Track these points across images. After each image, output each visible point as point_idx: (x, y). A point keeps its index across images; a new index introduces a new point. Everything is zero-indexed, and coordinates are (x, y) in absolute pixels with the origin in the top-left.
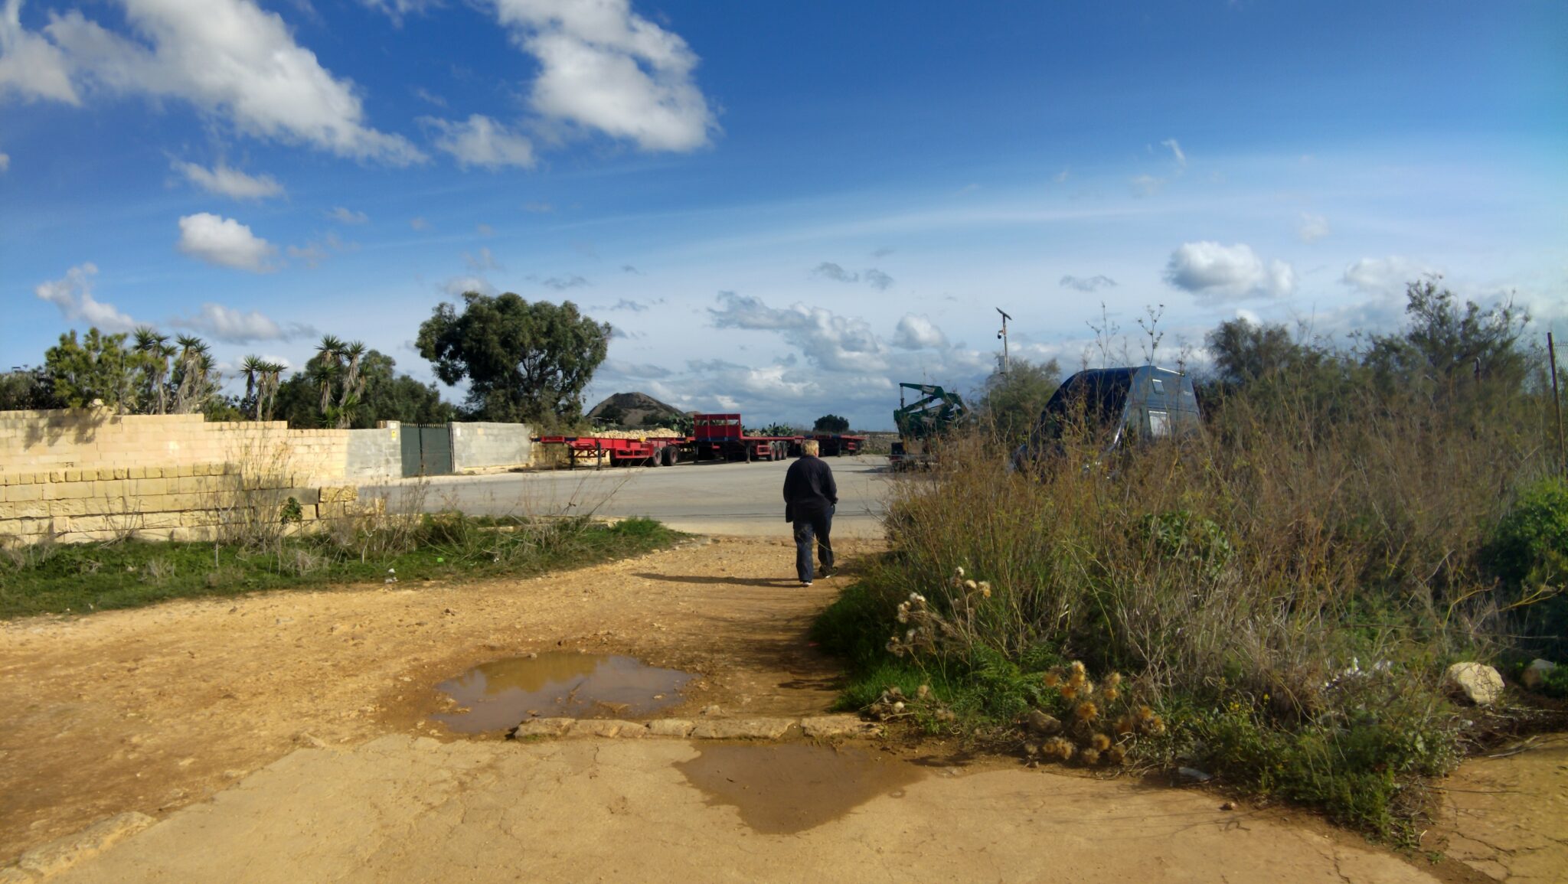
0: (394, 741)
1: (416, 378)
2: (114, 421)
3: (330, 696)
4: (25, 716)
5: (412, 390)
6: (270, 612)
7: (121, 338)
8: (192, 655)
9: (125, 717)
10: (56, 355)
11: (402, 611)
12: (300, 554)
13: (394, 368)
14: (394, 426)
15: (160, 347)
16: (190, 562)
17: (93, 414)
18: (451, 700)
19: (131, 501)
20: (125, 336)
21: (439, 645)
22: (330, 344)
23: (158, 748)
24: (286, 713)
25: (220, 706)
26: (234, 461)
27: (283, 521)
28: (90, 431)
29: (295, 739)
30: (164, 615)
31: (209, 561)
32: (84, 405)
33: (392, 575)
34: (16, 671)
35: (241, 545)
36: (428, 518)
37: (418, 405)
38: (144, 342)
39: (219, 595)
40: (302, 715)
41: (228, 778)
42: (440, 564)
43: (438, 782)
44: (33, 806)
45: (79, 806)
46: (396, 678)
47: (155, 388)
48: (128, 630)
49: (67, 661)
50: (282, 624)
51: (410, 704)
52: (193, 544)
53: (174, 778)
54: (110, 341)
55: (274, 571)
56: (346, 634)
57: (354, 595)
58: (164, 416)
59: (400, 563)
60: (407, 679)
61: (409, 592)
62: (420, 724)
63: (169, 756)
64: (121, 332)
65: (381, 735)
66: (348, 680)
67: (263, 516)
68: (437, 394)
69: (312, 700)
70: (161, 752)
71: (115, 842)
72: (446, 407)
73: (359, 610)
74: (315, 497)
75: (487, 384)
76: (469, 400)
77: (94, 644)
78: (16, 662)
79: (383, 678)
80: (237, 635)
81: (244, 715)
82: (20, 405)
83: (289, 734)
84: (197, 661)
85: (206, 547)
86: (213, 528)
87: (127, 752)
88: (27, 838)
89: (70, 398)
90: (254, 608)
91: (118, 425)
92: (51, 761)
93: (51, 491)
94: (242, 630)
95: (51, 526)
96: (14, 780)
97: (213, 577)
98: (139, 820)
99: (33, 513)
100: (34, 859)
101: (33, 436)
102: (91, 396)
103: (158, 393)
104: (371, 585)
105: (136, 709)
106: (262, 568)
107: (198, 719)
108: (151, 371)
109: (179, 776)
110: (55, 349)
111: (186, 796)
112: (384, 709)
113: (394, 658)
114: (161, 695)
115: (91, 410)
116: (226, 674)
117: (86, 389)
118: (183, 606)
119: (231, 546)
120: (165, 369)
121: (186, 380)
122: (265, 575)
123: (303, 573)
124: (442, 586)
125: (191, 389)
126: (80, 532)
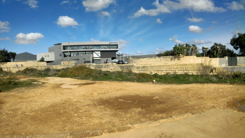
0: (230, 110)
1: (230, 49)
2: (183, 57)
3: (219, 101)
4: (172, 97)
5: (229, 51)
6: (208, 86)
7: (183, 45)
8: (197, 92)
9: (187, 99)
10: (174, 48)
11: (231, 89)
12: (213, 78)
13: (226, 47)
14: (227, 57)
15: (189, 46)
16: (195, 78)
17: (180, 56)
18: (239, 105)
19: (187, 68)
20: (184, 45)
21: (237, 95)
22: (215, 44)
23: (192, 105)
24: (212, 102)
25: (201, 100)
26: (203, 63)
27: (210, 72)
28: (180, 59)
29: (213, 107)
30: (192, 85)
31: (198, 78)
32: (179, 55)
33: (228, 82)
34: (171, 91)
35: (203, 76)
36: (234, 73)
37: (230, 54)
38: (187, 45)
39: (200, 83)
40: (214, 103)
41: (203, 111)
42: (237, 81)
43: (237, 118)
44: (173, 110)
45: (180, 111)
46: (230, 100)
47: (189, 52)
48: (187, 87)
49: (179, 90)
50: (210, 89)
51: (232, 104)
52: (196, 75)
53: (194, 109)
54: (182, 46)
55: (209, 80)
56: (221, 91)
57: (222, 85)
58: (190, 56)
59: (230, 80)
60: (232, 100)
61: (232, 85)
62: (234, 108)
63: (194, 106)
64: (183, 44)
65: (228, 109)
66: (222, 99)
67: (207, 71)
68: (233, 52)
69: (216, 101)
70: (193, 105)
71: (186, 117)
72: (235, 54)
73: (223, 88)
74: (215, 69)
75: (243, 50)
76: (240, 53)
77: (182, 88)
78: (171, 90)
79: (228, 99)
80: (203, 89)
81: (205, 102)
82: (170, 55)
83: (212, 106)
84: (198, 93)
85: (198, 76)
86: (199, 73)
87: (187, 104)
88: (172, 114)
89: (177, 54)
90: (206, 86)
91: (183, 58)
92: (176, 104)
93: (175, 67)
94: (204, 89)
95: (175, 72)
96: (171, 106)
97: (199, 80)
98: (190, 114)
99: (173, 70)
100: (174, 117)
101: (172, 59)
102: (179, 54)
103: (189, 53)
104: (225, 84)
105: (189, 98)
106: (207, 79)
107: (198, 101)
108: (188, 50)
109: (195, 109)
110: (174, 47)
111: (196, 112)
112: (228, 104)
113: (229, 96)
114: (192, 97)
115: (180, 55)
116: (202, 95)
117: (179, 53)
118: (195, 84)
119: (202, 76)
120: (190, 49)
121: (193, 51)
122: (207, 81)
123: (214, 81)
124: (237, 85)
125: (194, 52)
126: (179, 73)
